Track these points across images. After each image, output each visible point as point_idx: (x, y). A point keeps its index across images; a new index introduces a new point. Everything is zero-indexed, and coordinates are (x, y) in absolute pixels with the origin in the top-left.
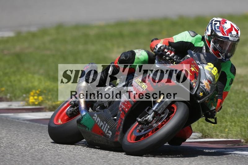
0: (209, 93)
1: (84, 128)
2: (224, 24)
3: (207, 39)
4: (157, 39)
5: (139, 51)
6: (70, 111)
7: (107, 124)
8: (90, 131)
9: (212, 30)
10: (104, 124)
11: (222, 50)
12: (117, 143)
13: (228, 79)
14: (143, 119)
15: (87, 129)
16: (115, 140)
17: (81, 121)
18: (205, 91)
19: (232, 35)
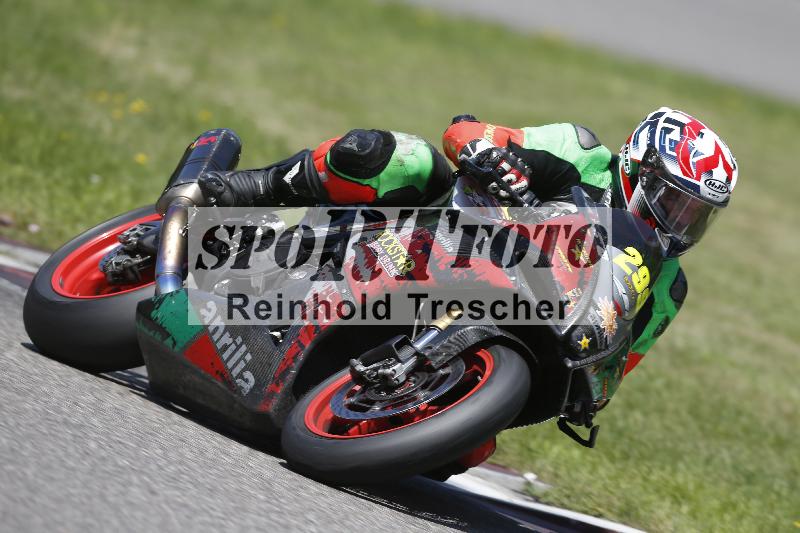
0: (607, 347)
1: (158, 337)
2: (695, 138)
3: (628, 172)
4: (471, 119)
5: (410, 140)
6: (117, 264)
7: (244, 348)
8: (177, 349)
9: (651, 146)
10: (234, 342)
11: (666, 219)
12: (264, 417)
13: (655, 315)
14: (376, 369)
15: (169, 342)
16: (260, 407)
17: (154, 312)
18: (598, 335)
19: (713, 182)
